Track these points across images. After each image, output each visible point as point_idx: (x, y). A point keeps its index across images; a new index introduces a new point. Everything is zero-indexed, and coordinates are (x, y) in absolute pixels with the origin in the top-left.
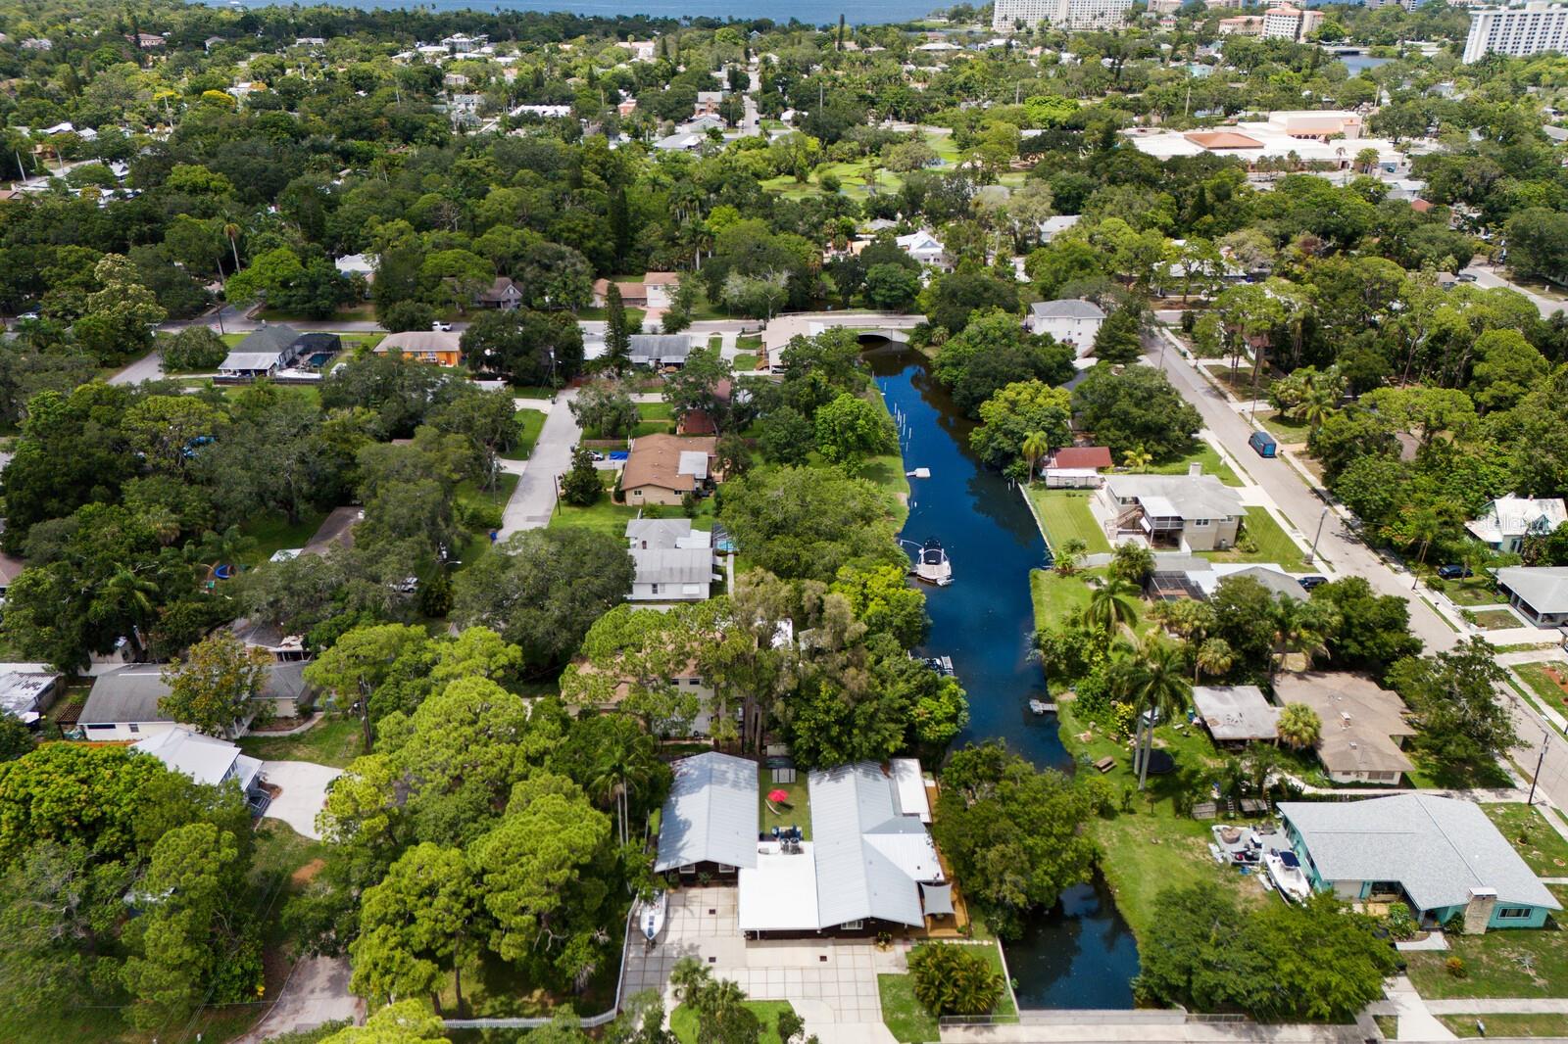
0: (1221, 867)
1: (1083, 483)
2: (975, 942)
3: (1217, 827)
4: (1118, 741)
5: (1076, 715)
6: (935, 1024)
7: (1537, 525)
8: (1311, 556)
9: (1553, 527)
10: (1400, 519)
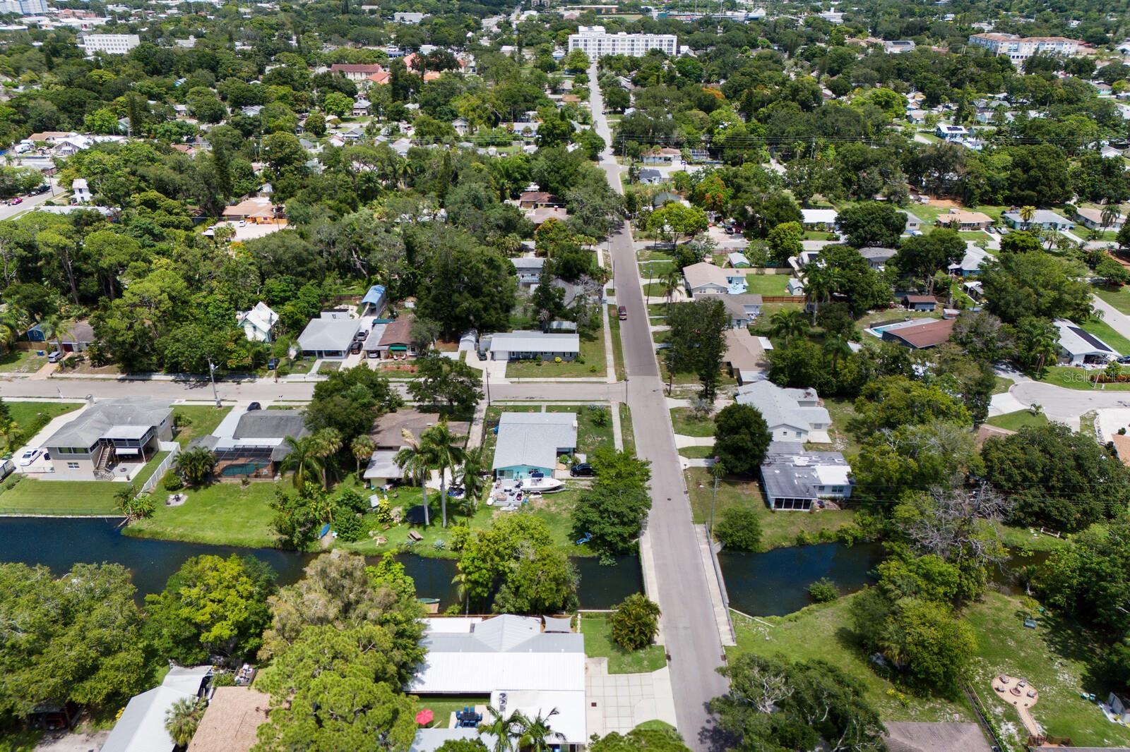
0: (521, 509)
2: (579, 622)
3: (490, 501)
4: (391, 526)
5: (354, 540)
6: (651, 647)
7: (271, 320)
8: (215, 404)
9: (276, 317)
10: (231, 352)
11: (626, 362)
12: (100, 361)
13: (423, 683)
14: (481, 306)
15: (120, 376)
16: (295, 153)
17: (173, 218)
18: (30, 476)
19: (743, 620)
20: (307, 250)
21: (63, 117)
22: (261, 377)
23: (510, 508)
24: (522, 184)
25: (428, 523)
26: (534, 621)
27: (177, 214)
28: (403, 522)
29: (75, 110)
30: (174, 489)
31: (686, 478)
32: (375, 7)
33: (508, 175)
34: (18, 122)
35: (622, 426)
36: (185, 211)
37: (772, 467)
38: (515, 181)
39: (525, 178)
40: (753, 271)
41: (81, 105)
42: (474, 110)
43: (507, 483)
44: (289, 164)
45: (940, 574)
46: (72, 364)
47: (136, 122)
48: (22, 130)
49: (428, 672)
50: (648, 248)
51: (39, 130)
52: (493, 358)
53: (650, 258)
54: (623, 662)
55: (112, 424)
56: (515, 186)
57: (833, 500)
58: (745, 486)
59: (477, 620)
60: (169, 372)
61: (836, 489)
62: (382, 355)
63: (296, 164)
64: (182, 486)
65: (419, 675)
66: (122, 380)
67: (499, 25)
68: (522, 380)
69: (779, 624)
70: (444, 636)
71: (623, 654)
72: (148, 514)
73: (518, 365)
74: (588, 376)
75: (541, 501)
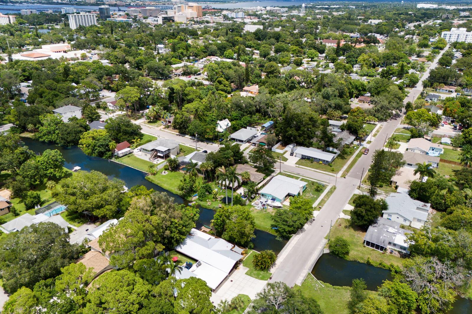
0: (261, 210)
1: (129, 152)
2: (250, 254)
3: (252, 204)
4: (216, 201)
5: (202, 201)
6: (267, 272)
7: (227, 125)
8: (195, 148)
9: (230, 124)
10: (207, 133)
11: (351, 171)
12: (174, 128)
13: (181, 248)
14: (297, 134)
15: (178, 134)
16: (275, 70)
17: (225, 88)
18: (136, 155)
19: (313, 279)
20: (250, 104)
21: (218, 52)
22: (215, 143)
23: (258, 208)
24: (362, 92)
25: (227, 203)
26: (230, 245)
27: (227, 87)
28: (221, 201)
29: (223, 50)
30: (166, 169)
31: (337, 221)
32: (362, 17)
33: (357, 88)
34: (205, 52)
35: (327, 194)
36: (230, 86)
37: (375, 228)
38: (359, 91)
39: (364, 90)
40: (451, 148)
41: (225, 48)
42: (364, 61)
43: (263, 200)
44: (272, 74)
45: (404, 293)
46: (168, 127)
47: (239, 55)
48: (205, 55)
49: (185, 246)
50: (404, 128)
51: (210, 55)
52: (295, 156)
53: (402, 132)
54: (253, 272)
55: (160, 145)
56: (359, 93)
57: (399, 252)
58: (361, 233)
59: (213, 237)
60: (191, 136)
61: (402, 248)
62: (256, 145)
63: (275, 74)
64: (169, 169)
65: (182, 246)
66: (178, 135)
67: (414, 26)
68: (300, 166)
69: (328, 287)
70: (199, 238)
71: (255, 270)
72: (154, 174)
73: (303, 161)
74: (329, 172)
75: (271, 210)
